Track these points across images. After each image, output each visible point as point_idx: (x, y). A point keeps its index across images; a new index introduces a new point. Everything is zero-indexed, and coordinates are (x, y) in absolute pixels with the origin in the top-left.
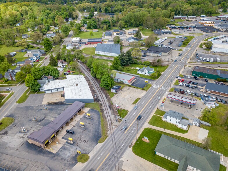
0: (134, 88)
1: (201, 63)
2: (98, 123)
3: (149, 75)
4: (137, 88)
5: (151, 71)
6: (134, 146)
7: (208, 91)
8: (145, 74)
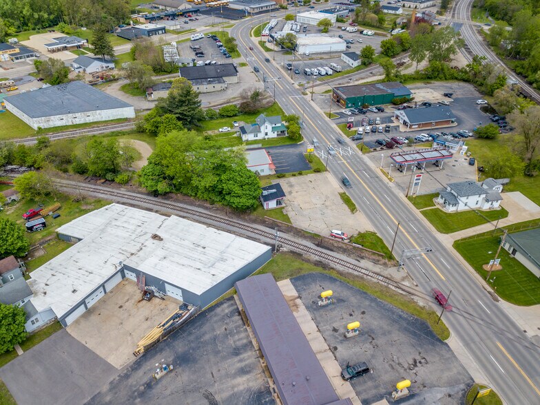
0: (295, 175)
1: (318, 82)
2: (365, 298)
3: (274, 135)
4: (300, 174)
5: (277, 125)
6: (496, 291)
7: (413, 127)
8: (266, 137)
